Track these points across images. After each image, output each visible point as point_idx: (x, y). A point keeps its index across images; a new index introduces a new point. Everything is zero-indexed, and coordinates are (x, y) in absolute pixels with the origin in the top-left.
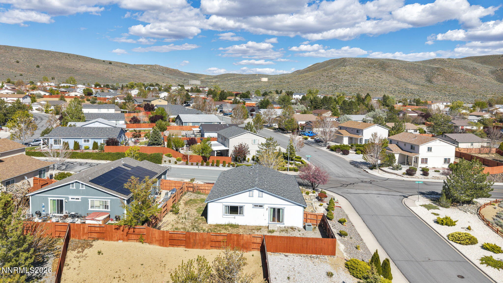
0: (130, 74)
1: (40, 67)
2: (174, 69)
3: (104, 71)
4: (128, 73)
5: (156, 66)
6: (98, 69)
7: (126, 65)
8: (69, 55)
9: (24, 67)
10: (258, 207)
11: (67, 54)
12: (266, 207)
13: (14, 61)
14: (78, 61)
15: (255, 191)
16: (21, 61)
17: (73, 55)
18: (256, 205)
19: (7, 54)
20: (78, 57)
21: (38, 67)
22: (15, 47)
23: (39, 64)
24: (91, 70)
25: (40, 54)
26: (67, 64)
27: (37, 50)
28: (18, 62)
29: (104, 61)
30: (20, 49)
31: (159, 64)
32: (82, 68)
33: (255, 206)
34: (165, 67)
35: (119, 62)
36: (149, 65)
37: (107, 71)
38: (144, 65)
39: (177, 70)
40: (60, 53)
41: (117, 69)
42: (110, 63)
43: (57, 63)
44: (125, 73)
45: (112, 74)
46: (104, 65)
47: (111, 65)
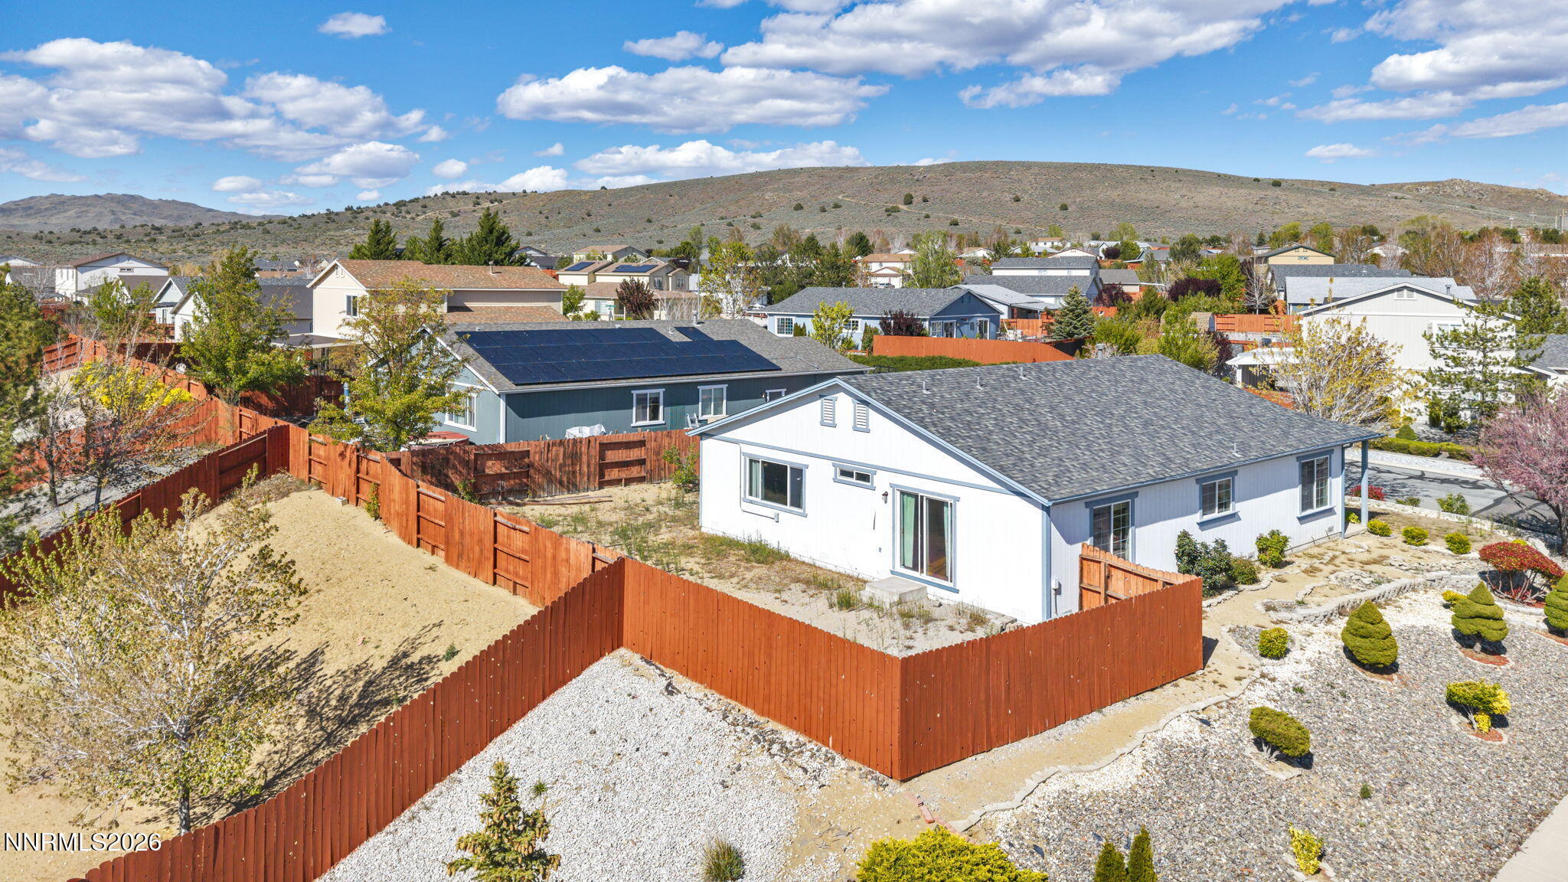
0: (1337, 214)
1: (1070, 209)
2: (1527, 191)
3: (1250, 207)
4: (1329, 210)
5: (1452, 183)
6: (1229, 204)
7: (1333, 188)
8: (1152, 170)
9: (1029, 210)
10: (853, 480)
11: (1147, 167)
12: (882, 481)
13: (1008, 197)
14: (1173, 185)
15: (841, 396)
16: (1025, 198)
17: (1165, 171)
18: (848, 467)
19: (996, 182)
20: (1177, 175)
21: (1064, 208)
22: (1019, 163)
23: (1068, 202)
24: (1210, 208)
25: (1074, 174)
26: (1143, 195)
27: (1070, 165)
28: (1017, 200)
29: (1257, 180)
30: (1028, 166)
31: (1464, 178)
32: (1183, 204)
33: (844, 473)
34: (1489, 186)
35: (1313, 181)
36: (1425, 184)
37: (1259, 207)
38: (1405, 184)
39: (1543, 193)
40: (1128, 167)
41: (1294, 198)
42: (1277, 184)
43: (1114, 194)
44: (1321, 210)
45: (1276, 217)
46: (1253, 192)
47: (1278, 189)
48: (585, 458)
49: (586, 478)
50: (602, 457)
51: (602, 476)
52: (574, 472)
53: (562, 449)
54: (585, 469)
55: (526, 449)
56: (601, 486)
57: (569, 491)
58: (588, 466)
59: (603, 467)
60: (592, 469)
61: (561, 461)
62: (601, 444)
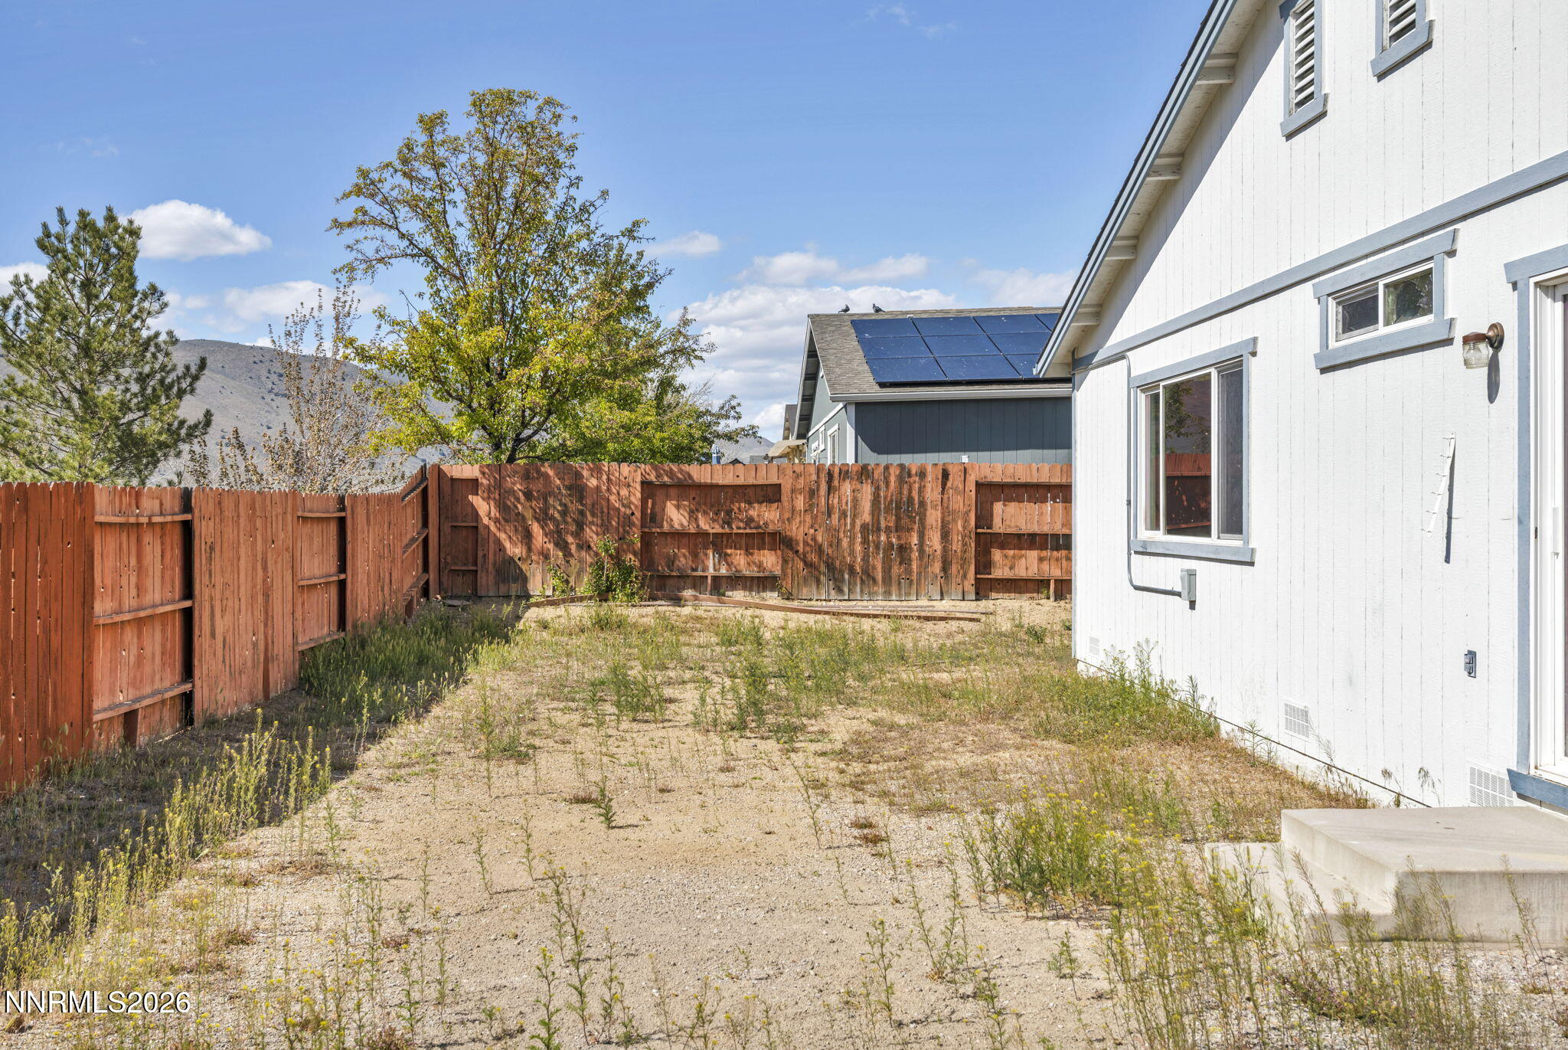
48: (933, 517)
49: (937, 567)
50: (984, 518)
51: (984, 564)
52: (903, 549)
53: (867, 491)
54: (934, 541)
55: (774, 479)
56: (984, 588)
57: (887, 594)
58: (945, 536)
59: (987, 542)
60: (956, 546)
61: (866, 516)
62: (979, 485)
